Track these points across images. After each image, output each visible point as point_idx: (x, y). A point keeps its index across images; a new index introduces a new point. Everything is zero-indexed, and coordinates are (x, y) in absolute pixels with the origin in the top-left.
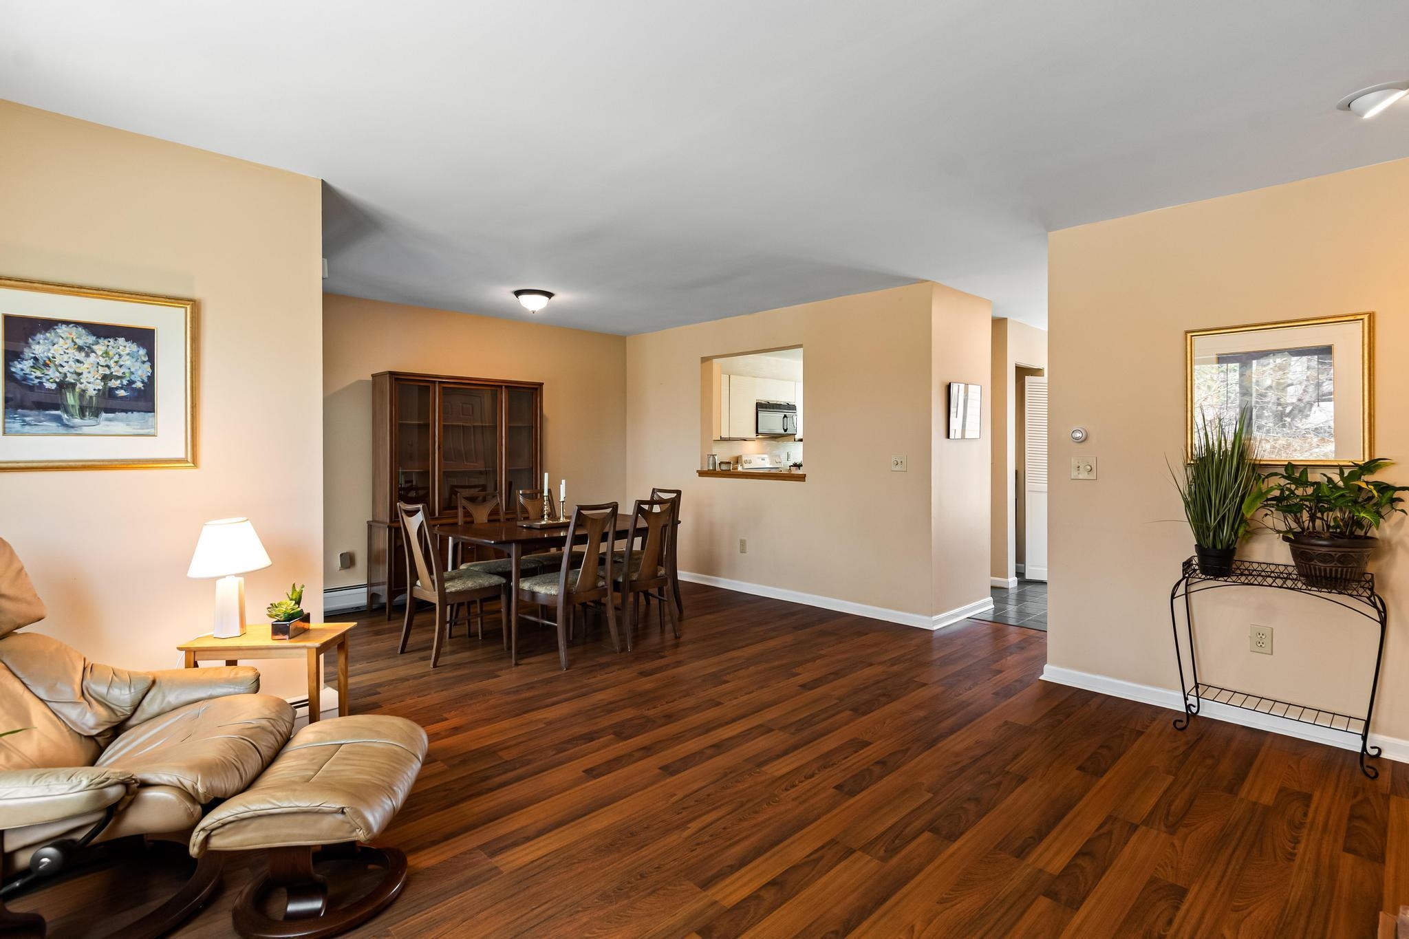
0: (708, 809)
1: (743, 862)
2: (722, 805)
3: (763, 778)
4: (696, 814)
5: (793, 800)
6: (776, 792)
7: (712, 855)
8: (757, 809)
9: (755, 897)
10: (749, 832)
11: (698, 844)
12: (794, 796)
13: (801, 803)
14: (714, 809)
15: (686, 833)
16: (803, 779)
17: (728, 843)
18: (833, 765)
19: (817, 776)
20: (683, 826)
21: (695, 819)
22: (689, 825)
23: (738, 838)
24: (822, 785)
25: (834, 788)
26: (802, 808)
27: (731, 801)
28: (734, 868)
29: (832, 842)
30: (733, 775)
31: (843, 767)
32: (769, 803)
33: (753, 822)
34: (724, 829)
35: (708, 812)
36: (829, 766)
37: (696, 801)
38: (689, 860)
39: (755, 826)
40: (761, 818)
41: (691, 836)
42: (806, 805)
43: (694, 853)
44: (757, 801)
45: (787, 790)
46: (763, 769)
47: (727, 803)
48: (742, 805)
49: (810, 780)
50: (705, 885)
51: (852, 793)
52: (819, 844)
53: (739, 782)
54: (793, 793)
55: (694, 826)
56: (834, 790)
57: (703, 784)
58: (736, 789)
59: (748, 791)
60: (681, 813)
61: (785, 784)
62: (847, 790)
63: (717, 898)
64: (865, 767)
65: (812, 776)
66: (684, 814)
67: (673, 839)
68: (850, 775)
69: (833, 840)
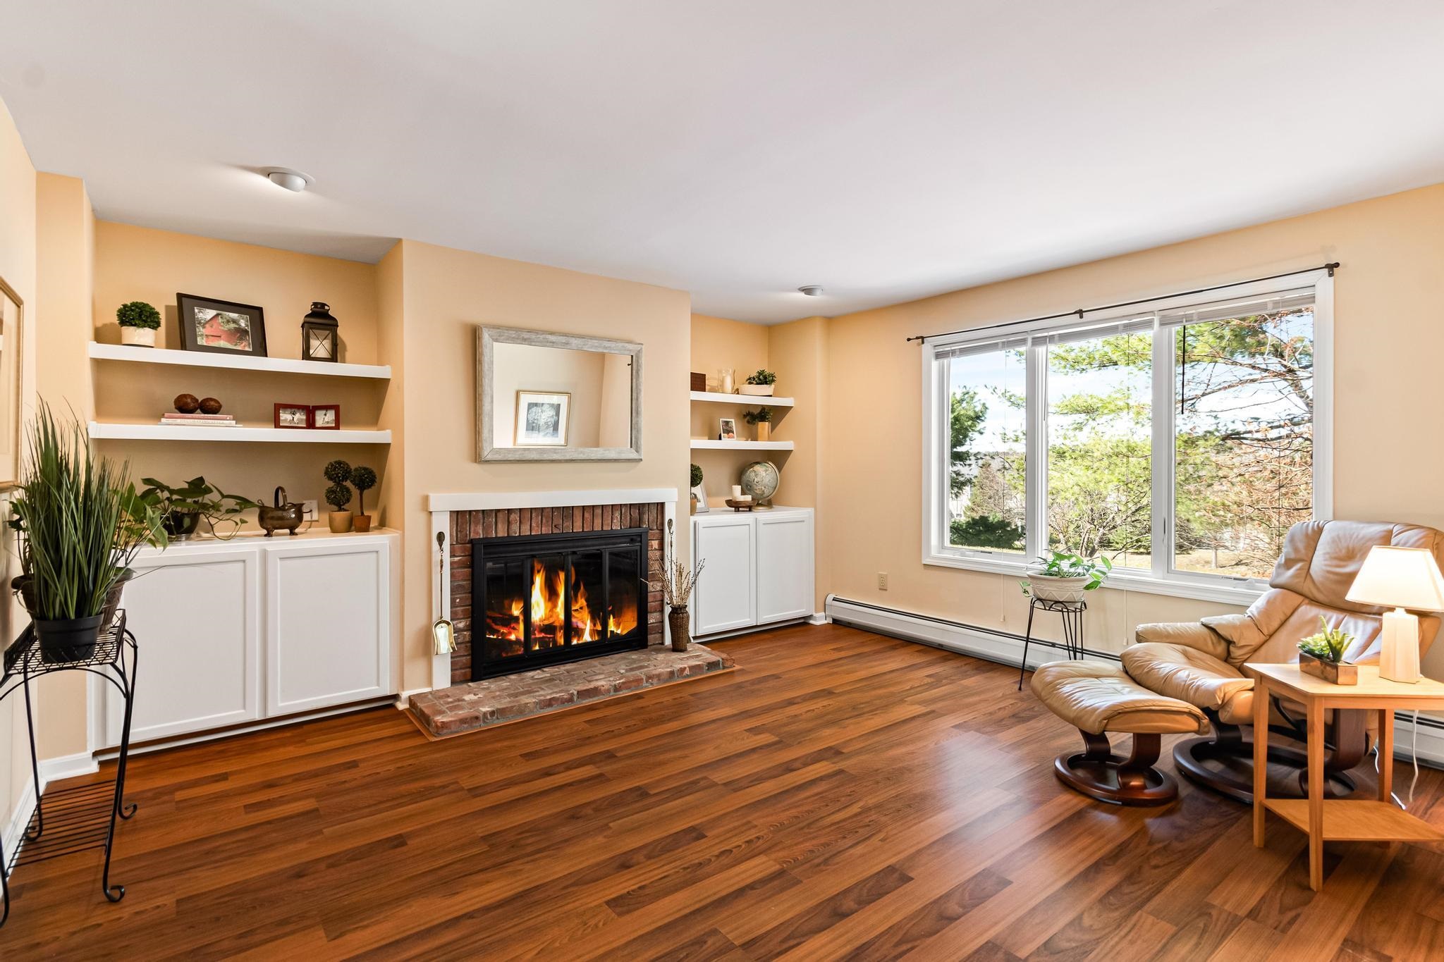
0: (844, 823)
1: (813, 782)
2: (830, 826)
3: (781, 854)
4: (855, 819)
5: (756, 826)
6: (771, 835)
7: (838, 787)
8: (794, 820)
9: (805, 765)
10: (805, 801)
11: (849, 795)
12: (753, 831)
13: (749, 822)
14: (838, 823)
15: (861, 804)
16: (734, 850)
17: (824, 795)
18: (688, 868)
19: (716, 853)
20: (866, 810)
21: (856, 815)
22: (860, 810)
23: (816, 798)
24: (717, 841)
25: (706, 837)
26: (749, 818)
27: (820, 830)
28: (821, 779)
29: (735, 790)
30: (816, 861)
31: (678, 863)
32: (781, 825)
33: (800, 809)
34: (827, 805)
35: (844, 820)
36: (695, 864)
37: (857, 832)
38: (855, 786)
39: (799, 806)
40: (794, 812)
41: (858, 801)
42: (744, 821)
43: (852, 789)
44: (793, 828)
45: (758, 838)
46: (778, 867)
47: (824, 828)
48: (809, 826)
49: (727, 848)
50: (841, 772)
51: (693, 829)
52: (747, 790)
53: (810, 851)
54: (752, 834)
55: (855, 809)
56: (707, 834)
57: (852, 851)
58: (814, 842)
59: (801, 839)
60: (870, 822)
61: (757, 845)
62: (696, 834)
63: (833, 765)
64: (653, 861)
65: (722, 853)
66: (867, 820)
67: (871, 801)
68: (677, 851)
69: (736, 791)
